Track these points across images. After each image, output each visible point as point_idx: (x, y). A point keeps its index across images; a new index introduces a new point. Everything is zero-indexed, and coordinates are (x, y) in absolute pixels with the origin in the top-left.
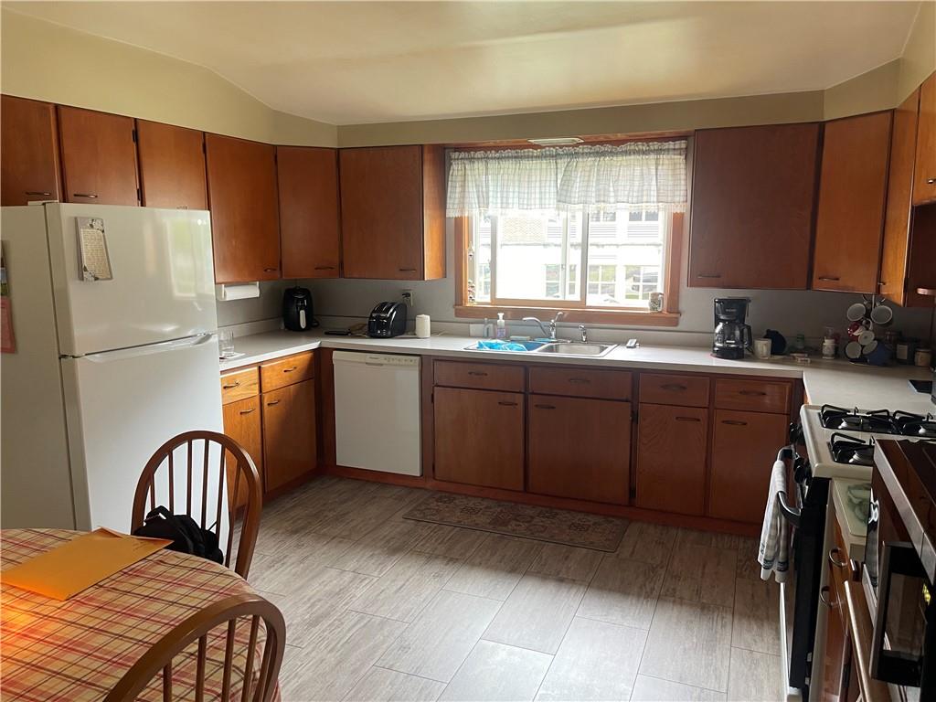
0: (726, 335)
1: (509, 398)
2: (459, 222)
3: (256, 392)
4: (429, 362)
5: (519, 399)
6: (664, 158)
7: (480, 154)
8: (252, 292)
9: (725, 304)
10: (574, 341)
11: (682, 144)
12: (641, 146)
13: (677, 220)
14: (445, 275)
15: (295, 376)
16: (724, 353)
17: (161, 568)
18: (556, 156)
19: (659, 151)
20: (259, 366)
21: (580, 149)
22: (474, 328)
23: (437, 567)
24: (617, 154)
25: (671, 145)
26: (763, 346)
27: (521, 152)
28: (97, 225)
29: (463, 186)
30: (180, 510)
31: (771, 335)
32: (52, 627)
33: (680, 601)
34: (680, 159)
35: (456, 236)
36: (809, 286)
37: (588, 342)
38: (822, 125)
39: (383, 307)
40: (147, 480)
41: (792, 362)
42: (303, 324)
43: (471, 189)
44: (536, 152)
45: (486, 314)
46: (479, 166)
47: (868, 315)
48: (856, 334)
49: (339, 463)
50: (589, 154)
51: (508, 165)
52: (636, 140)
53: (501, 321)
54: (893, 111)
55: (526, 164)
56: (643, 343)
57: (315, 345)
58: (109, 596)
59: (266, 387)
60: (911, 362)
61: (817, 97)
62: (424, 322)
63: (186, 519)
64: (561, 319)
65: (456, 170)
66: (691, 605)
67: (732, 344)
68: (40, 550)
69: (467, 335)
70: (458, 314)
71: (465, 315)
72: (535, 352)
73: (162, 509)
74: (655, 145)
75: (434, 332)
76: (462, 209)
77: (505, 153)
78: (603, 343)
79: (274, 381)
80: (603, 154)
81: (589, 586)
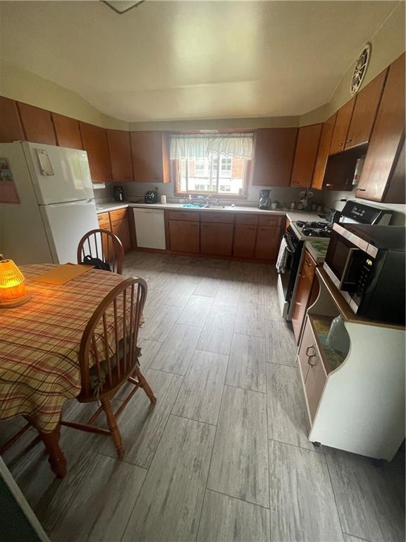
0: (263, 202)
1: (194, 223)
2: (174, 161)
3: (109, 221)
4: (167, 212)
5: (198, 223)
6: (246, 139)
7: (182, 136)
8: (103, 186)
9: (263, 191)
10: (214, 205)
11: (252, 134)
12: (238, 135)
13: (249, 162)
14: (170, 181)
15: (121, 216)
16: (262, 208)
17: (94, 274)
18: (209, 138)
19: (244, 137)
20: (109, 212)
21: (217, 135)
22: (181, 200)
23: (175, 276)
24: (230, 137)
25: (248, 135)
26: (274, 205)
27: (197, 135)
28: (44, 152)
29: (176, 148)
30: (94, 256)
31: (276, 202)
32: (60, 293)
33: (249, 282)
34: (251, 140)
35: (174, 166)
36: (290, 185)
37: (219, 205)
38: (299, 129)
39: (149, 193)
40: (81, 247)
41: (283, 210)
42: (121, 199)
43: (179, 149)
44: (202, 136)
45: (185, 196)
46: (182, 140)
47: (306, 195)
48: (302, 201)
49: (138, 246)
50: (220, 137)
51: (192, 140)
52: (237, 133)
53: (190, 198)
54: (323, 123)
55: (198, 140)
56: (237, 205)
57: (127, 206)
58: (78, 283)
59: (112, 220)
60: (316, 210)
61: (298, 118)
62: (164, 198)
63: (97, 259)
64: (210, 197)
65: (173, 142)
66: (252, 282)
67: (265, 204)
68: (48, 270)
69: (179, 203)
70: (175, 195)
71: (178, 196)
72: (203, 208)
73: (88, 256)
74: (243, 135)
75: (167, 202)
76: (175, 157)
77: (191, 136)
78: (224, 205)
79: (114, 218)
80: (225, 137)
81: (222, 279)
